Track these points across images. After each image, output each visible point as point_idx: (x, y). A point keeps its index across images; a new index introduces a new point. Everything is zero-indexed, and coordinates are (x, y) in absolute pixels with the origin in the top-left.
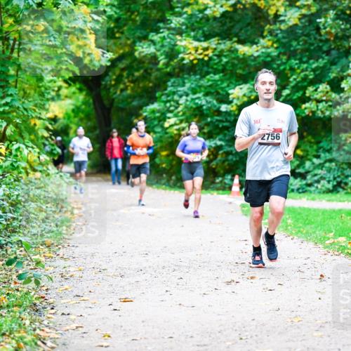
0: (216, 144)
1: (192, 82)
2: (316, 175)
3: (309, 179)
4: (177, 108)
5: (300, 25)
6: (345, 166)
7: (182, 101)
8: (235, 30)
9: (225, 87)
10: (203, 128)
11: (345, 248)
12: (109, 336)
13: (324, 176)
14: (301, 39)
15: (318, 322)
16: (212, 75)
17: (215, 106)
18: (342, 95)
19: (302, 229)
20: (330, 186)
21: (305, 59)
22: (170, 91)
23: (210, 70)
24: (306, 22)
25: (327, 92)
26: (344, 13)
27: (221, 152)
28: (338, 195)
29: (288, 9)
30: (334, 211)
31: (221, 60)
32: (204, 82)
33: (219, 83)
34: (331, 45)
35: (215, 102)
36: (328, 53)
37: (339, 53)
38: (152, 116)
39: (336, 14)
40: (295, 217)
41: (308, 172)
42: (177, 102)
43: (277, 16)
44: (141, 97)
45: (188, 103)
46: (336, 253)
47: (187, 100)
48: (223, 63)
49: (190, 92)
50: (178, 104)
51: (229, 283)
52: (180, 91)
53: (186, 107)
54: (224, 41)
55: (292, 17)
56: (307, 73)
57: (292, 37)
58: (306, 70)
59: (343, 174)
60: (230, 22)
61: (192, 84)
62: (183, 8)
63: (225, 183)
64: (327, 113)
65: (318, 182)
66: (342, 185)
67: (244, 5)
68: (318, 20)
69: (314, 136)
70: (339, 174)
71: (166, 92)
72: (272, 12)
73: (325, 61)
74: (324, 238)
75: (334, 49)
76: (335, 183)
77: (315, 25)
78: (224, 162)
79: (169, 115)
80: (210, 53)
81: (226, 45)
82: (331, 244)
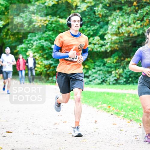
0: (50, 63)
1: (39, 35)
2: (93, 77)
3: (91, 78)
4: (32, 47)
5: (87, 10)
6: (106, 73)
7: (35, 43)
8: (58, 12)
9: (54, 37)
10: (44, 55)
11: (106, 109)
12: (2, 148)
13: (97, 77)
14: (87, 17)
15: (94, 141)
16: (48, 32)
17: (49, 46)
18: (105, 41)
19: (87, 101)
20: (100, 82)
21: (89, 26)
22: (29, 39)
23: (47, 30)
24: (89, 9)
25: (98, 40)
26: (106, 5)
27: (52, 66)
28: (103, 86)
29: (81, 3)
30: (101, 93)
31: (52, 26)
32: (45, 35)
33: (51, 35)
34: (100, 20)
35: (50, 44)
36: (99, 23)
37: (104, 23)
38: (21, 50)
39: (103, 6)
40: (84, 95)
41: (90, 75)
42: (32, 44)
43: (76, 6)
44: (16, 42)
45: (37, 44)
46: (102, 111)
47: (37, 43)
48: (53, 27)
49: (38, 40)
50: (33, 45)
51: (55, 124)
52: (34, 39)
53: (36, 46)
54: (53, 17)
55: (83, 7)
56: (90, 32)
57: (83, 16)
58: (89, 30)
59: (105, 76)
60: (56, 9)
61: (39, 36)
62: (35, 2)
63: (53, 80)
64: (99, 50)
65: (94, 80)
66: (105, 81)
67: (62, 1)
68: (95, 8)
69: (93, 59)
70: (104, 76)
71: (28, 39)
72: (74, 4)
73: (98, 27)
74: (97, 105)
75: (102, 21)
76: (102, 80)
77: (93, 11)
78: (53, 71)
79: (29, 50)
80: (47, 22)
81: (54, 19)
82: (100, 107)
